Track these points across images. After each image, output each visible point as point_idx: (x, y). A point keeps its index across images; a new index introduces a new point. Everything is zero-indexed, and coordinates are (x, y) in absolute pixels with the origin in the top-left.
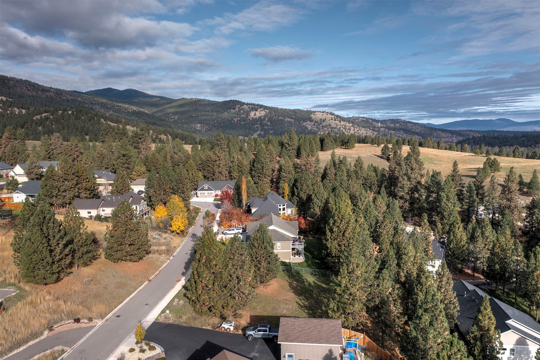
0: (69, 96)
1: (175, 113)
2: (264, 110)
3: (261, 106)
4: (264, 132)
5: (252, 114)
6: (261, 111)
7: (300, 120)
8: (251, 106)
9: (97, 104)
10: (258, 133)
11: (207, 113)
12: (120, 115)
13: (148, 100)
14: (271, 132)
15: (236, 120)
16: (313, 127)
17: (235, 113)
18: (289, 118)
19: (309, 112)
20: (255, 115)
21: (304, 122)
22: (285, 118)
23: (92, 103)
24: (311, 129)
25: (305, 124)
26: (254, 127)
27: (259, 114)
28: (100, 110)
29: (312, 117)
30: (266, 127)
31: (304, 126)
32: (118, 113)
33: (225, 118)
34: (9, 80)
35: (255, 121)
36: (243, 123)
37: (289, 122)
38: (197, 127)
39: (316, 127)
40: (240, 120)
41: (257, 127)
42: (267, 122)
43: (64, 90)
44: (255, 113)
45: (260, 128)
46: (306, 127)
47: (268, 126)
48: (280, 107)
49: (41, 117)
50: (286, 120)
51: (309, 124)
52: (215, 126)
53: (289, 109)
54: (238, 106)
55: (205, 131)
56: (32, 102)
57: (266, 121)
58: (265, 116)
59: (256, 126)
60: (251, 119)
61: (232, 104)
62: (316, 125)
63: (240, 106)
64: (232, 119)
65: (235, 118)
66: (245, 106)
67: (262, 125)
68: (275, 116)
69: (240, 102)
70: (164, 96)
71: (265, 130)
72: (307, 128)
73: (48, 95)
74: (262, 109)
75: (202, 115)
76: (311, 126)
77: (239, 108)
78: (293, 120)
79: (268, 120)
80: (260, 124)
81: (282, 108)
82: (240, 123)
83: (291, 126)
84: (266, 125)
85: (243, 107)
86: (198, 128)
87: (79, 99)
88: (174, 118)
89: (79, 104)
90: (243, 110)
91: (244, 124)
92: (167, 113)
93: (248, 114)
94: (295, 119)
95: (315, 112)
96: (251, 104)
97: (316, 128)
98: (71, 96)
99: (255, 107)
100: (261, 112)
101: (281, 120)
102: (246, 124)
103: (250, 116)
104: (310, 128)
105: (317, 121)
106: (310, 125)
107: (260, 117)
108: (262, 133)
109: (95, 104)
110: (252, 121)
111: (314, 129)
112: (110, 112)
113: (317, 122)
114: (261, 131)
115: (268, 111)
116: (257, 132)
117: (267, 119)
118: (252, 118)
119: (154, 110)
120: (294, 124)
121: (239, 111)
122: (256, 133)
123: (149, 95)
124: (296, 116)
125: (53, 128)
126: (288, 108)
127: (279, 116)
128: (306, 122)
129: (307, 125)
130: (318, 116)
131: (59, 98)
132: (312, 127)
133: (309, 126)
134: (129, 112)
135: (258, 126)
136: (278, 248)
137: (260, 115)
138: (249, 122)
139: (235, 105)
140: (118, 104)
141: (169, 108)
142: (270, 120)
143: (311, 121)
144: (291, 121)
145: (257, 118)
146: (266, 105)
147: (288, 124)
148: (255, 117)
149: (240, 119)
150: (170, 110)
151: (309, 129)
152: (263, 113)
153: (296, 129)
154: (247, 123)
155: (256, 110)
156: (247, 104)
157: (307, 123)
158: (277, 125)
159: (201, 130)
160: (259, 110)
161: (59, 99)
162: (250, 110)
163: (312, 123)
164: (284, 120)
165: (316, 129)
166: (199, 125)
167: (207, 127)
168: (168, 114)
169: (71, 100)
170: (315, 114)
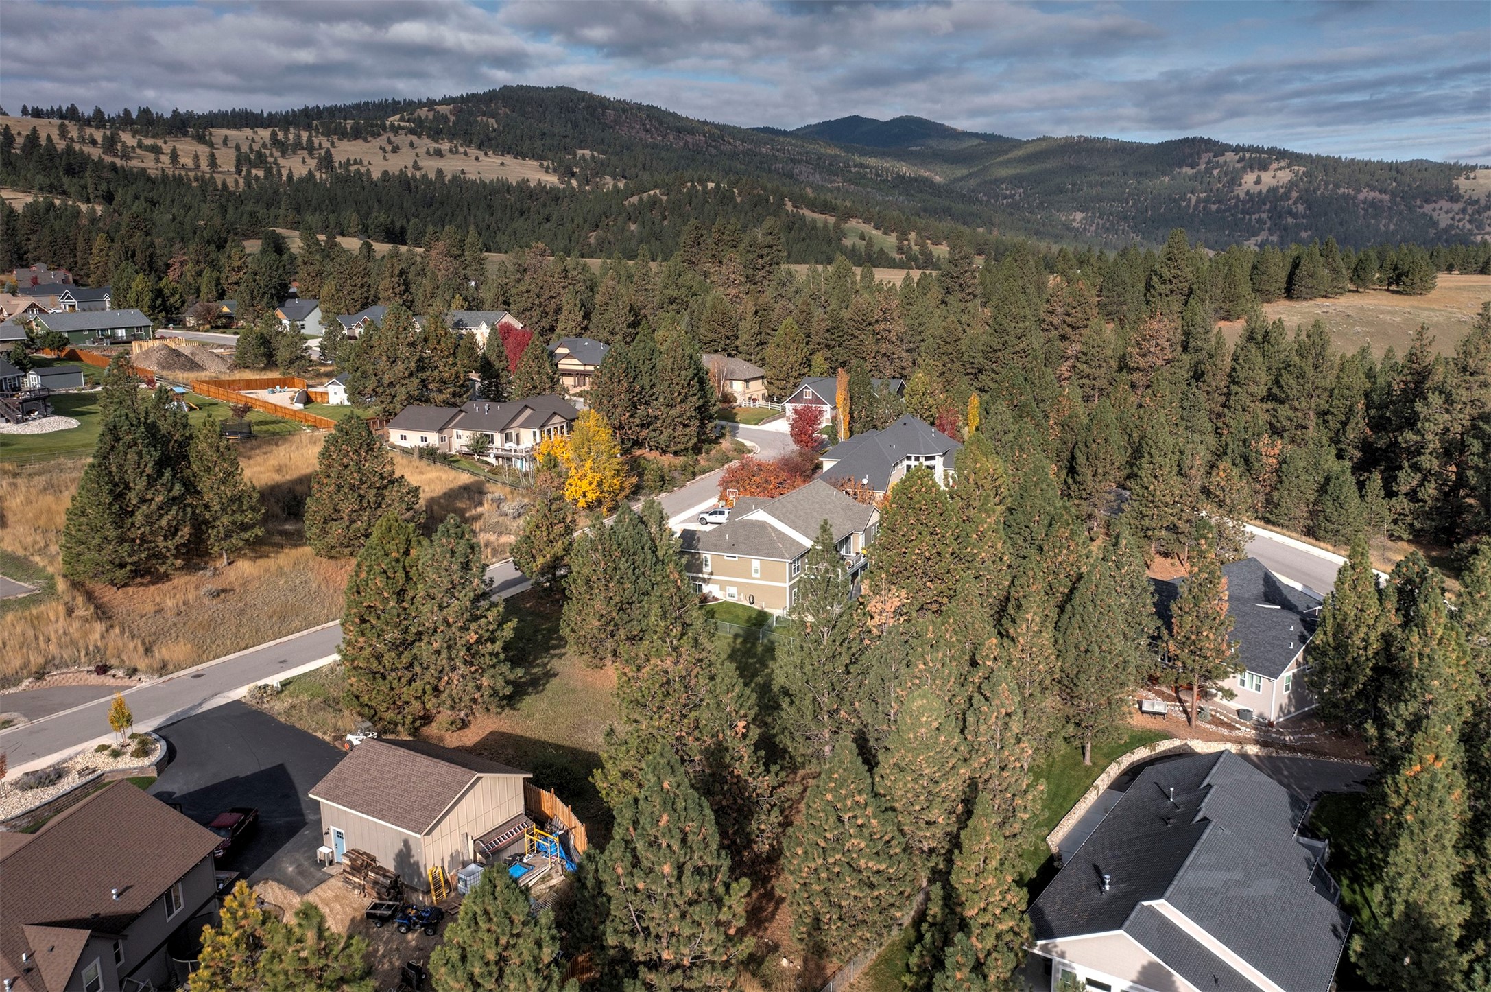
0: (738, 143)
1: (1017, 181)
2: (1289, 166)
3: (1282, 154)
4: (1281, 237)
5: (1249, 179)
6: (1280, 169)
7: (1414, 198)
8: (1248, 155)
9: (807, 162)
10: (1259, 239)
11: (1106, 179)
12: (860, 189)
13: (951, 145)
14: (1304, 234)
15: (1194, 199)
16: (1457, 217)
17: (1193, 178)
18: (1373, 189)
19: (1452, 170)
20: (1258, 182)
21: (1427, 201)
22: (1359, 191)
23: (792, 160)
24: (1451, 227)
25: (1428, 208)
26: (1250, 219)
27: (1275, 177)
28: (811, 178)
29: (1457, 187)
30: (1290, 220)
31: (1424, 215)
32: (856, 184)
33: (1160, 195)
34: (607, 108)
35: (1255, 201)
36: (1214, 207)
37: (1373, 204)
38: (1074, 220)
39: (1467, 217)
40: (1206, 201)
41: (1260, 221)
42: (1295, 203)
43: (735, 127)
44: (1259, 177)
45: (1268, 225)
46: (1431, 218)
47: (1294, 216)
48: (1346, 156)
49: (641, 199)
50: (1361, 196)
51: (1445, 209)
52: (1125, 219)
53: (1380, 162)
54: (1205, 157)
55: (1095, 232)
56: (648, 161)
57: (1291, 202)
58: (1292, 185)
59: (1257, 216)
60: (1242, 195)
61: (1187, 150)
62: (1470, 212)
63: (1211, 154)
64: (1183, 197)
65: (1192, 193)
66: (1229, 156)
67: (1277, 214)
68: (1326, 184)
69: (1216, 143)
70: (997, 133)
71: (1286, 229)
72: (1434, 224)
73: (690, 140)
74: (1282, 164)
75: (1091, 186)
76: (1450, 215)
77: (1208, 163)
78: (1386, 197)
79: (1300, 198)
80: (1269, 211)
81: (1353, 160)
82: (1204, 208)
83: (1375, 216)
84: (1290, 213)
85: (1221, 159)
86: (1075, 225)
87: (764, 150)
88: (1012, 196)
89: (761, 163)
90: (1222, 167)
91: (1218, 211)
92: (996, 180)
93: (1235, 180)
94: (1393, 194)
95: (1474, 168)
96: (1251, 149)
97: (1470, 221)
98: (743, 142)
99: (1260, 158)
100: (1279, 173)
101: (1345, 197)
102: (1225, 211)
103: (1240, 185)
104: (1444, 221)
105: (1475, 198)
106: (1447, 212)
107: (1273, 190)
108: (1275, 238)
109: (799, 162)
110: (1244, 202)
111: (1461, 224)
112: (834, 181)
113: (1477, 202)
114: (1271, 232)
115: (1302, 169)
116: (1255, 234)
117: (1295, 195)
118: (1247, 193)
119: (961, 172)
120: (1390, 208)
121: (1208, 171)
122: (1253, 240)
123: (954, 130)
124: (1398, 184)
125: (662, 227)
126: (1375, 159)
127: (1337, 186)
128: (1435, 202)
129: (1435, 215)
130: (1482, 181)
131: (715, 147)
132: (1453, 219)
133: (1443, 216)
134: (886, 181)
135: (1264, 216)
136: (754, 575)
137: (1274, 182)
138: (1236, 206)
139: (1198, 154)
140: (863, 160)
141: (1000, 164)
142: (1307, 198)
143: (1454, 197)
144: (1381, 201)
145: (1264, 191)
146: (1299, 151)
147: (1366, 210)
148: (1258, 188)
149: (1209, 196)
150: (1003, 172)
151: (1442, 225)
152: (1285, 176)
153: (1396, 225)
154: (1229, 209)
155: (1264, 167)
156: (1238, 149)
157: (1437, 206)
158: (1326, 214)
159: (1085, 229)
160: (1275, 166)
161: (713, 151)
162: (1244, 169)
163: (1457, 207)
164: (1354, 198)
165: (1468, 226)
166: (1079, 216)
167: (1101, 222)
168: (997, 182)
169: (743, 152)
170: (1472, 175)
